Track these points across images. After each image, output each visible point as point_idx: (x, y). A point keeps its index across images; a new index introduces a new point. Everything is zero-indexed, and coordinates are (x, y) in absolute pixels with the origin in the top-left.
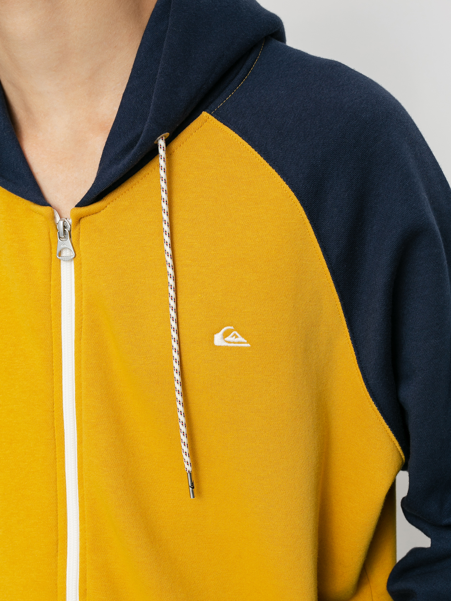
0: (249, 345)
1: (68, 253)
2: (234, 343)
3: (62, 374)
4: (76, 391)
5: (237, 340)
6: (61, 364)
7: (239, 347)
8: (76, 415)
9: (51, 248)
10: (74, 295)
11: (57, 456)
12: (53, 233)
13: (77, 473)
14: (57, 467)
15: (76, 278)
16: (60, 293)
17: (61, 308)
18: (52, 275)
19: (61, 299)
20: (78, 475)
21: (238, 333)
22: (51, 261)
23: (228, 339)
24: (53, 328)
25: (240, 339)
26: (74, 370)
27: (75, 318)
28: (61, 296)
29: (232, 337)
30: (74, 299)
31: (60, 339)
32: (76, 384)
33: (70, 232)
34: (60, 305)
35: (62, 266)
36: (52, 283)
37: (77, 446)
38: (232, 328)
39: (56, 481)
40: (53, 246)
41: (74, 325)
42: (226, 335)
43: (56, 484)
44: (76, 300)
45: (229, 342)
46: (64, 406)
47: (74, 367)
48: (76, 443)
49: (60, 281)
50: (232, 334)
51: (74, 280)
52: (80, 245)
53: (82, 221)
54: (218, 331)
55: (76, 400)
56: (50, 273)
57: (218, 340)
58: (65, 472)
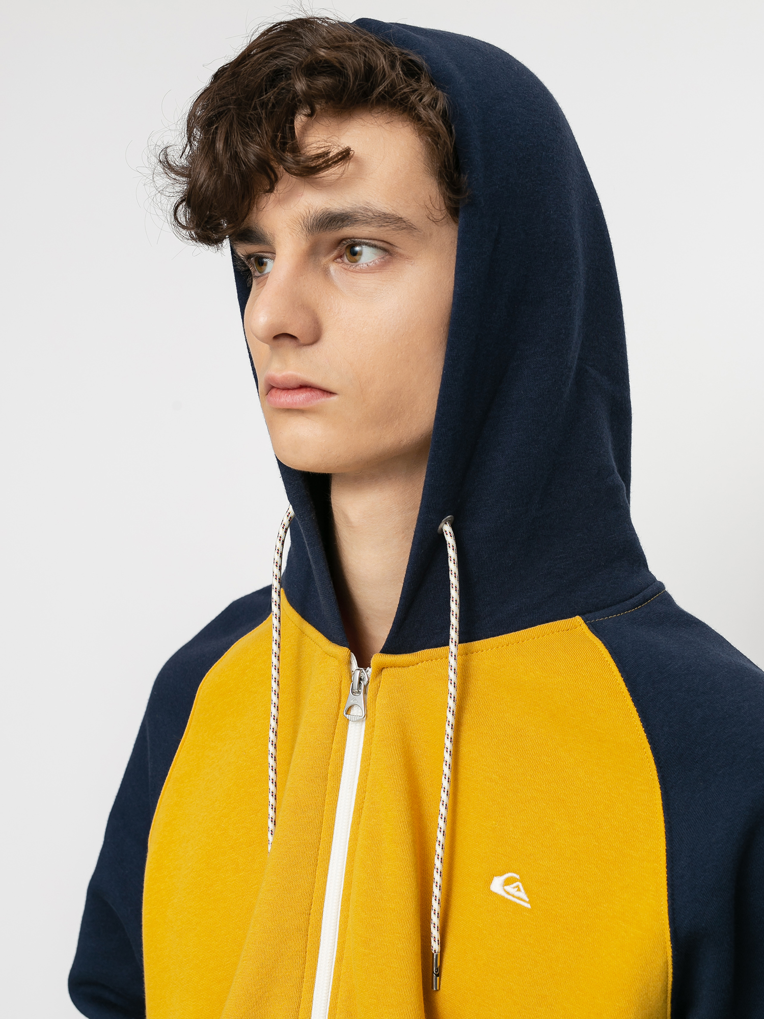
0: (528, 906)
1: (357, 712)
2: (513, 896)
3: (328, 865)
4: (343, 890)
5: (517, 894)
6: (330, 852)
7: (517, 905)
8: (340, 922)
9: (340, 702)
10: (360, 765)
11: (305, 974)
12: (345, 682)
13: (329, 1000)
14: (304, 989)
15: (365, 743)
16: (342, 760)
17: (340, 780)
18: (335, 736)
19: (342, 768)
20: (330, 1003)
21: (523, 886)
22: (338, 718)
23: (508, 888)
24: (326, 805)
25: (522, 894)
26: (345, 863)
27: (357, 795)
28: (342, 764)
29: (514, 888)
30: (359, 771)
31: (333, 819)
32: (345, 882)
33: (365, 687)
34: (340, 776)
35: (350, 726)
36: (334, 746)
37: (335, 963)
38: (518, 877)
39: (299, 1007)
40: (343, 699)
41: (354, 804)
42: (508, 882)
43: (298, 1012)
44: (361, 771)
45: (508, 893)
46: (325, 909)
47: (346, 858)
48: (334, 960)
49: (345, 745)
50: (515, 885)
51: (362, 746)
52: (377, 702)
53: (384, 672)
54: (501, 874)
55: (342, 903)
56: (334, 733)
57: (497, 885)
58: (313, 997)
